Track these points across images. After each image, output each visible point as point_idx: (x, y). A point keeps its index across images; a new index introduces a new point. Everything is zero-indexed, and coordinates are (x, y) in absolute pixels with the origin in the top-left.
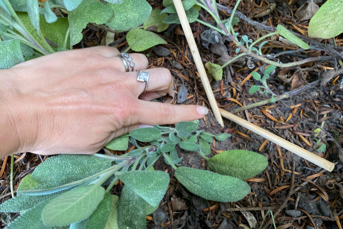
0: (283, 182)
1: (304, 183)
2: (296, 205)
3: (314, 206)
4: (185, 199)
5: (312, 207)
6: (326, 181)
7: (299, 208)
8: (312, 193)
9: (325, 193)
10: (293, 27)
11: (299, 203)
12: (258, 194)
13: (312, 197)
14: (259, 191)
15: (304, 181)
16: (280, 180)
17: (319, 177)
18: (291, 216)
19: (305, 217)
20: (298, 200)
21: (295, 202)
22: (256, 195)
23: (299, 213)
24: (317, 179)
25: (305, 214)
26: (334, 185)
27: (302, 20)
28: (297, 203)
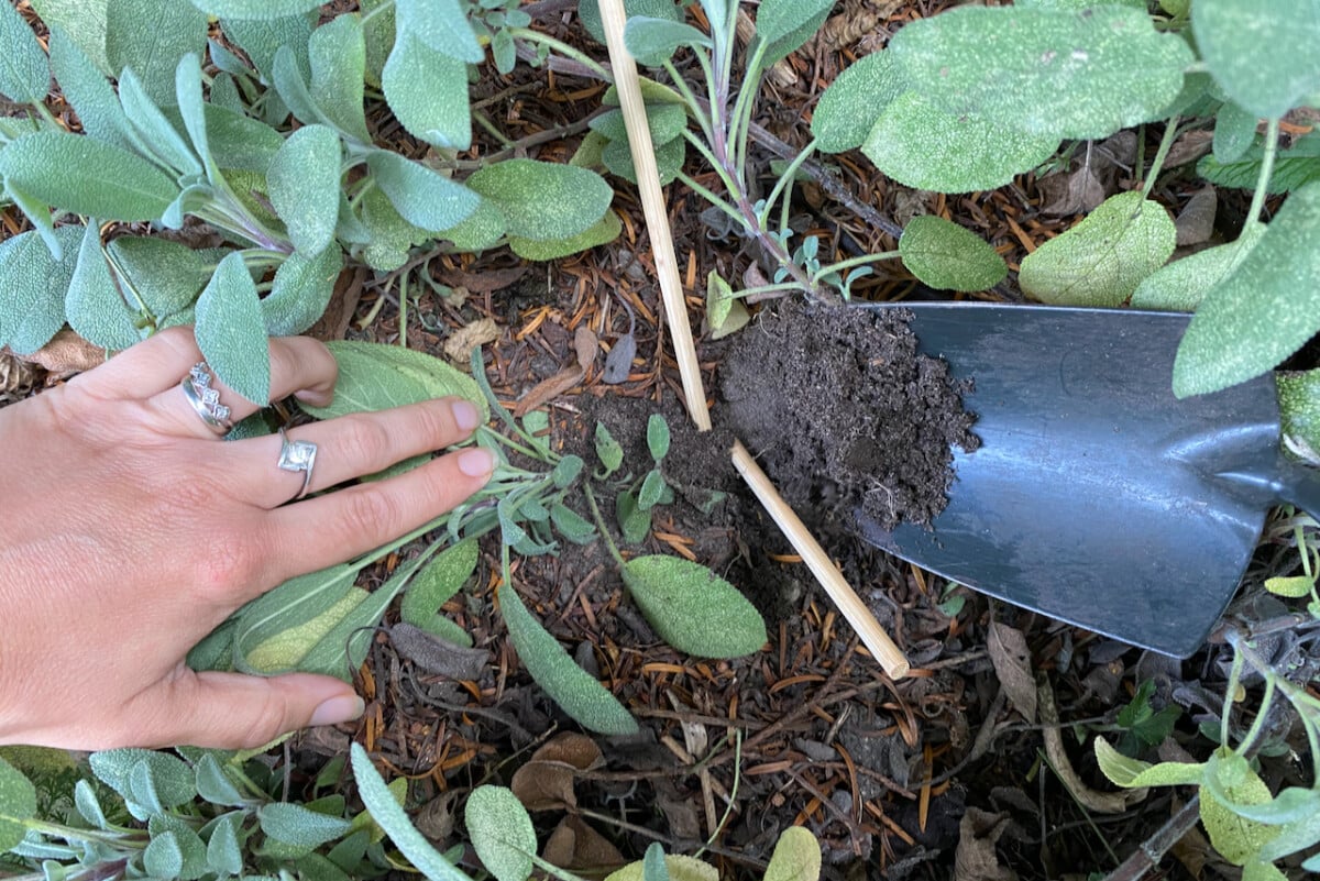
0: (819, 666)
1: (872, 684)
2: (832, 734)
3: (872, 748)
4: (539, 614)
5: (867, 748)
6: (927, 694)
7: (836, 740)
8: (883, 713)
9: (912, 723)
10: (1010, 227)
11: (840, 729)
12: (743, 678)
13: (879, 723)
14: (746, 673)
15: (873, 679)
16: (815, 657)
17: (916, 679)
18: (805, 754)
19: (842, 765)
20: (840, 721)
21: (831, 725)
22: (735, 680)
23: (831, 753)
24: (907, 683)
25: (843, 761)
26: (941, 709)
27: (1047, 211)
28: (835, 728)
